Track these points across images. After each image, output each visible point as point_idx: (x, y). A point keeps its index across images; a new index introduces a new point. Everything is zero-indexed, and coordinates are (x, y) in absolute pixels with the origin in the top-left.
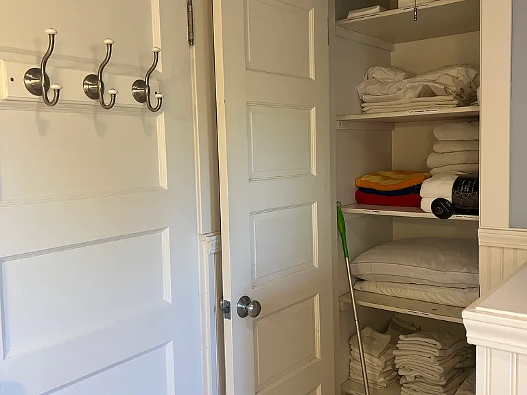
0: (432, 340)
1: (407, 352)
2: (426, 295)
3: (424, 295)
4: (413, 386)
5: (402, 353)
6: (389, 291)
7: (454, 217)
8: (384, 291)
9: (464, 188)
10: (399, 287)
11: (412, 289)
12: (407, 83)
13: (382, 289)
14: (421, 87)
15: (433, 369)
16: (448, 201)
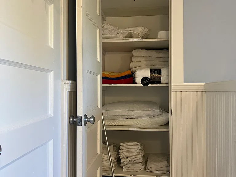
0: (136, 143)
1: (126, 150)
2: (133, 122)
3: (132, 123)
4: (128, 166)
5: (124, 150)
6: (116, 124)
7: (150, 85)
8: (113, 124)
9: (155, 72)
10: (120, 121)
11: (127, 121)
12: (121, 31)
13: (112, 123)
14: (128, 33)
15: (138, 155)
16: (149, 78)
